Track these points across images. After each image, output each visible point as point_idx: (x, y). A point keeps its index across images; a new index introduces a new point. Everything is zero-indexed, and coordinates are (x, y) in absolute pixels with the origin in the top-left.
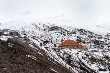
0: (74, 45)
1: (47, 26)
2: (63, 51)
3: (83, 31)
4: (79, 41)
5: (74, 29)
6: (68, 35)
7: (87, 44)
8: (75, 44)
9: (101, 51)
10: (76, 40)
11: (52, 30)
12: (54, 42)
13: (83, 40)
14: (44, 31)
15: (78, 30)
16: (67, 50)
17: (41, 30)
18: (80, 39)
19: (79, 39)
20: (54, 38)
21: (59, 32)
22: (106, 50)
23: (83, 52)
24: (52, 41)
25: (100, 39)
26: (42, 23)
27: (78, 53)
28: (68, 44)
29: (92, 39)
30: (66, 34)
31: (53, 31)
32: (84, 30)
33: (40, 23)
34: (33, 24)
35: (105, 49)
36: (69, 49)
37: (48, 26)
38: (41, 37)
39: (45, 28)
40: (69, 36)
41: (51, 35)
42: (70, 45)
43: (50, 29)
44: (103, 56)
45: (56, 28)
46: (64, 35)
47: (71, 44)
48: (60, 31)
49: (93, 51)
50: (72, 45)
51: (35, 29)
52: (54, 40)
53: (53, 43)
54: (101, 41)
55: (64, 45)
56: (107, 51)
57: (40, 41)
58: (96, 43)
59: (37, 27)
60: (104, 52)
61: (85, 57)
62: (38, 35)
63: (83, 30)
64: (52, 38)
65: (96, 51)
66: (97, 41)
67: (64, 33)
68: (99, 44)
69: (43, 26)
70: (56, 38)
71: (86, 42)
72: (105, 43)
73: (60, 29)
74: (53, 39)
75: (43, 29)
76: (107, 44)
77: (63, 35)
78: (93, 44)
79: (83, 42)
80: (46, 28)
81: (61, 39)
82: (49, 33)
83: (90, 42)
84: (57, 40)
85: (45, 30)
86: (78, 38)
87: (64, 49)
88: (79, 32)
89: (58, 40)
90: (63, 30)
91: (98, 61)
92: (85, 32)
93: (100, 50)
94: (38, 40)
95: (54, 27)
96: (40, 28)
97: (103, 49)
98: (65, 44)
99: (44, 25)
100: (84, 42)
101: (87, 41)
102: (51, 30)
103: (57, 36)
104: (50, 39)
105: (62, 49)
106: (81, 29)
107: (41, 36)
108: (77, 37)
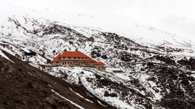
0: (81, 59)
1: (41, 24)
2: (58, 69)
3: (113, 38)
4: (95, 55)
5: (97, 33)
6: (79, 43)
7: (109, 60)
8: (83, 58)
9: (130, 71)
10: (91, 52)
11: (50, 33)
12: (49, 56)
13: (104, 52)
14: (33, 35)
15: (104, 35)
16: (66, 68)
17: (27, 32)
18: (98, 51)
19: (96, 50)
20: (49, 48)
21: (63, 36)
22: (139, 70)
23: (92, 72)
24: (44, 53)
25: (133, 52)
26: (31, 18)
27: (82, 73)
28: (70, 58)
29: (119, 51)
30: (75, 41)
31: (52, 36)
32: (117, 36)
33: (26, 16)
34: (10, 20)
35: (137, 68)
36: (70, 66)
37: (44, 24)
38: (24, 46)
39: (37, 28)
40: (79, 45)
41: (45, 43)
42: (72, 59)
43: (46, 30)
44: (129, 80)
45: (59, 29)
46: (71, 43)
47: (75, 58)
48: (65, 36)
49: (115, 72)
50: (77, 59)
51: (15, 30)
52: (49, 52)
53: (45, 58)
54: (135, 56)
55: (62, 59)
56: (139, 72)
57: (16, 51)
58: (126, 58)
59: (19, 25)
60: (133, 74)
61: (91, 79)
62: (17, 41)
63: (114, 34)
64: (46, 48)
65: (120, 72)
66: (127, 55)
67: (71, 39)
68: (130, 60)
69: (33, 25)
70: (54, 49)
71: (107, 56)
72: (141, 58)
73: (67, 32)
74: (48, 50)
75: (32, 29)
76: (143, 61)
77: (68, 43)
78: (119, 61)
79: (102, 57)
80: (39, 28)
81: (63, 50)
82: (42, 39)
83: (114, 57)
84: (54, 51)
85: (35, 32)
86: (96, 48)
87: (60, 66)
88: (105, 39)
89: (57, 51)
90: (72, 34)
91: (109, 84)
92: (117, 39)
93: (128, 71)
94: (13, 49)
95: (55, 26)
96: (25, 29)
97: (134, 68)
98: (64, 57)
99: (35, 22)
100: (105, 57)
101: (111, 55)
102: (47, 34)
103: (56, 44)
104: (40, 50)
105: (57, 66)
106: (110, 34)
107: (25, 44)
108: (94, 47)
